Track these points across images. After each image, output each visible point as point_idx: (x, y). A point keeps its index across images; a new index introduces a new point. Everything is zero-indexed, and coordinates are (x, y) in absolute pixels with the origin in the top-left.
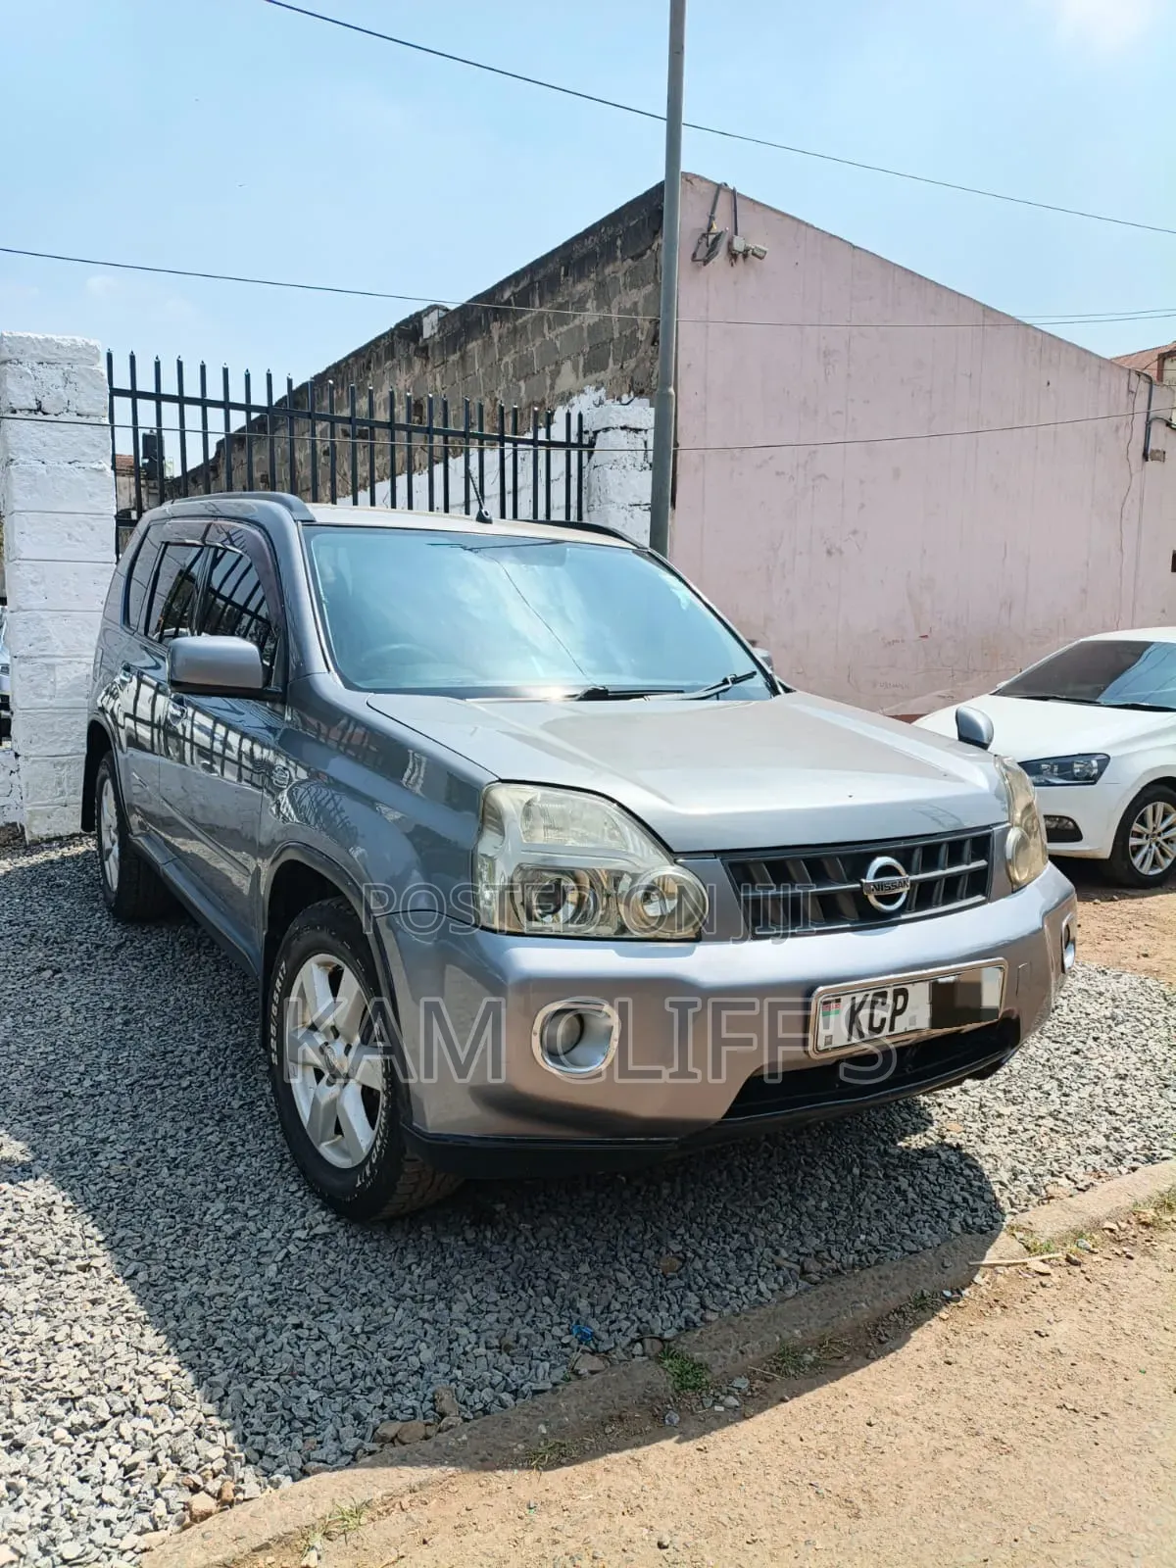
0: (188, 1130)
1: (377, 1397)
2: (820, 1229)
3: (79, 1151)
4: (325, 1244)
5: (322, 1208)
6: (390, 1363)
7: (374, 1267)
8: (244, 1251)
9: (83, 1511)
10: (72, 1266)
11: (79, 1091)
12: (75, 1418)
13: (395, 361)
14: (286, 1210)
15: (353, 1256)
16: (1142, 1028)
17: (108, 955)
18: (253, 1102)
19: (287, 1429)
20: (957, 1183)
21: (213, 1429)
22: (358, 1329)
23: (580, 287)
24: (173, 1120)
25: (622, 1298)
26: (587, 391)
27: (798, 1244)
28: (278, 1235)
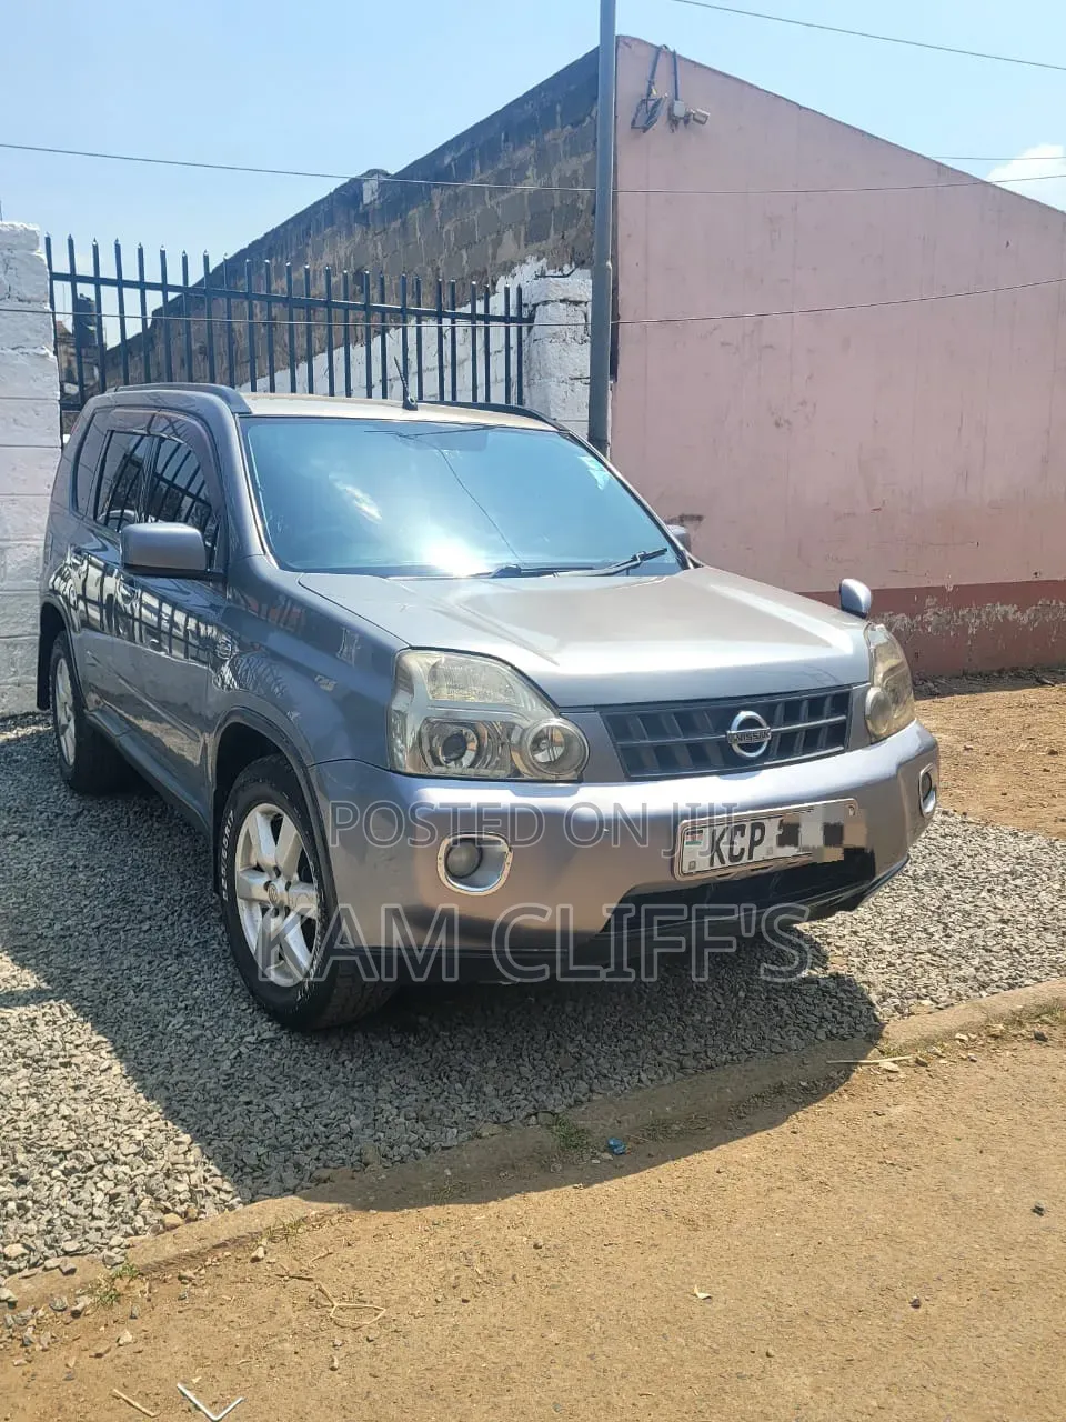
0: (150, 963)
1: (314, 1152)
2: (701, 1037)
3: (55, 979)
4: (271, 1046)
5: (269, 1020)
6: (324, 1129)
7: (313, 1062)
8: (202, 1052)
9: (79, 1222)
10: (56, 1063)
11: (51, 934)
12: (67, 1164)
13: (335, 228)
14: (238, 1022)
15: (296, 1055)
16: (1038, 881)
17: (68, 823)
18: (206, 942)
19: (239, 1174)
20: (830, 1003)
21: (179, 1172)
22: (298, 1105)
23: (520, 154)
24: (136, 955)
25: (523, 1085)
26: (528, 261)
27: (681, 1047)
28: (231, 1040)
